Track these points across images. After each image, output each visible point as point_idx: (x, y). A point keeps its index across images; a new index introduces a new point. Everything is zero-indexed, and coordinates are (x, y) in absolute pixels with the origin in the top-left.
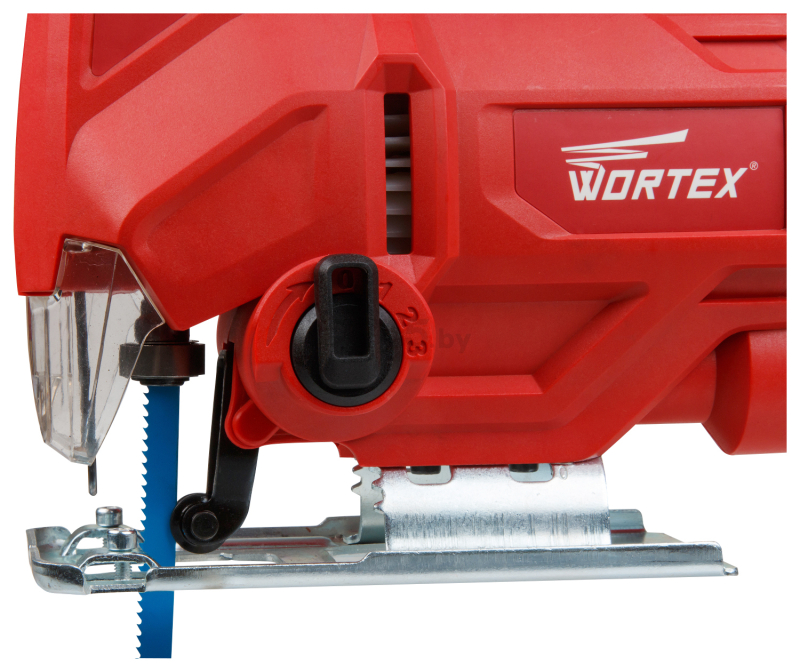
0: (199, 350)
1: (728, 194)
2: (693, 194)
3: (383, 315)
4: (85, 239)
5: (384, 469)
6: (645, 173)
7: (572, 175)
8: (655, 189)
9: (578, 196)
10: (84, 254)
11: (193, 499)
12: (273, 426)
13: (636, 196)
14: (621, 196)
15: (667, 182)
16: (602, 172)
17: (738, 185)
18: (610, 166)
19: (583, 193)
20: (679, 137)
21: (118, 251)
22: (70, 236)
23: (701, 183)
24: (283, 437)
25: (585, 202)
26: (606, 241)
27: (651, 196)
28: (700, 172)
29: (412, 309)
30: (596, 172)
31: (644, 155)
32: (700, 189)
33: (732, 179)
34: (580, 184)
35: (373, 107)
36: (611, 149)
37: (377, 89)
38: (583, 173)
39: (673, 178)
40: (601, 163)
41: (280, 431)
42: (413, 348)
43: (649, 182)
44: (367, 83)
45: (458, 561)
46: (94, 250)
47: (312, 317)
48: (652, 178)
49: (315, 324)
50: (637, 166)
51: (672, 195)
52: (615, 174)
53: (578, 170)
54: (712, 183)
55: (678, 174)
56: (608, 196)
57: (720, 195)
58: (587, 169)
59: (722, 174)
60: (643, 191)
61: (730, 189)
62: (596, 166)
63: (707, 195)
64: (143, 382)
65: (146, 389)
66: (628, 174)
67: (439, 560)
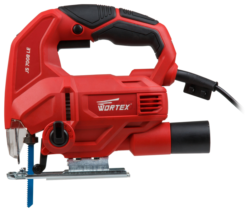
0: (37, 138)
1: (127, 109)
2: (120, 109)
3: (65, 131)
4: (15, 119)
5: (69, 159)
6: (112, 106)
7: (99, 106)
8: (113, 109)
9: (100, 110)
10: (15, 122)
11: (37, 165)
12: (49, 151)
13: (110, 110)
14: (108, 110)
15: (116, 107)
16: (104, 106)
17: (128, 107)
18: (105, 105)
19: (101, 109)
20: (118, 99)
21: (20, 121)
22: (13, 119)
23: (122, 107)
24: (51, 153)
25: (101, 111)
26: (105, 118)
27: (113, 110)
28: (121, 105)
29: (70, 130)
30: (103, 106)
31: (111, 103)
32: (122, 108)
33: (127, 106)
34: (100, 108)
35: (63, 95)
36: (106, 102)
37: (64, 92)
38: (101, 106)
39: (117, 107)
40: (104, 104)
41: (50, 152)
42: (70, 137)
43: (112, 107)
44: (62, 92)
45: (79, 173)
46: (16, 121)
47: (53, 132)
48: (113, 107)
49: (53, 133)
50: (110, 105)
51: (117, 109)
52: (106, 106)
53: (100, 105)
54: (124, 107)
55: (117, 106)
56: (105, 110)
57: (125, 109)
58: (101, 105)
59: (125, 106)
60: (111, 109)
61: (127, 108)
62: (103, 105)
63: (123, 109)
64: (27, 144)
65: (28, 145)
66: (109, 106)
67: (76, 174)
